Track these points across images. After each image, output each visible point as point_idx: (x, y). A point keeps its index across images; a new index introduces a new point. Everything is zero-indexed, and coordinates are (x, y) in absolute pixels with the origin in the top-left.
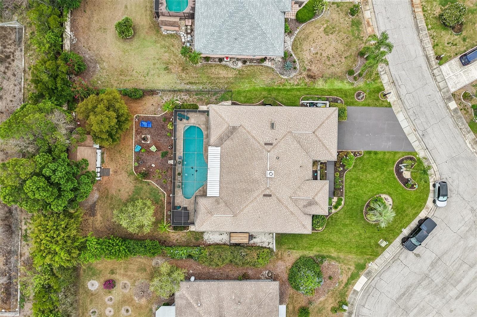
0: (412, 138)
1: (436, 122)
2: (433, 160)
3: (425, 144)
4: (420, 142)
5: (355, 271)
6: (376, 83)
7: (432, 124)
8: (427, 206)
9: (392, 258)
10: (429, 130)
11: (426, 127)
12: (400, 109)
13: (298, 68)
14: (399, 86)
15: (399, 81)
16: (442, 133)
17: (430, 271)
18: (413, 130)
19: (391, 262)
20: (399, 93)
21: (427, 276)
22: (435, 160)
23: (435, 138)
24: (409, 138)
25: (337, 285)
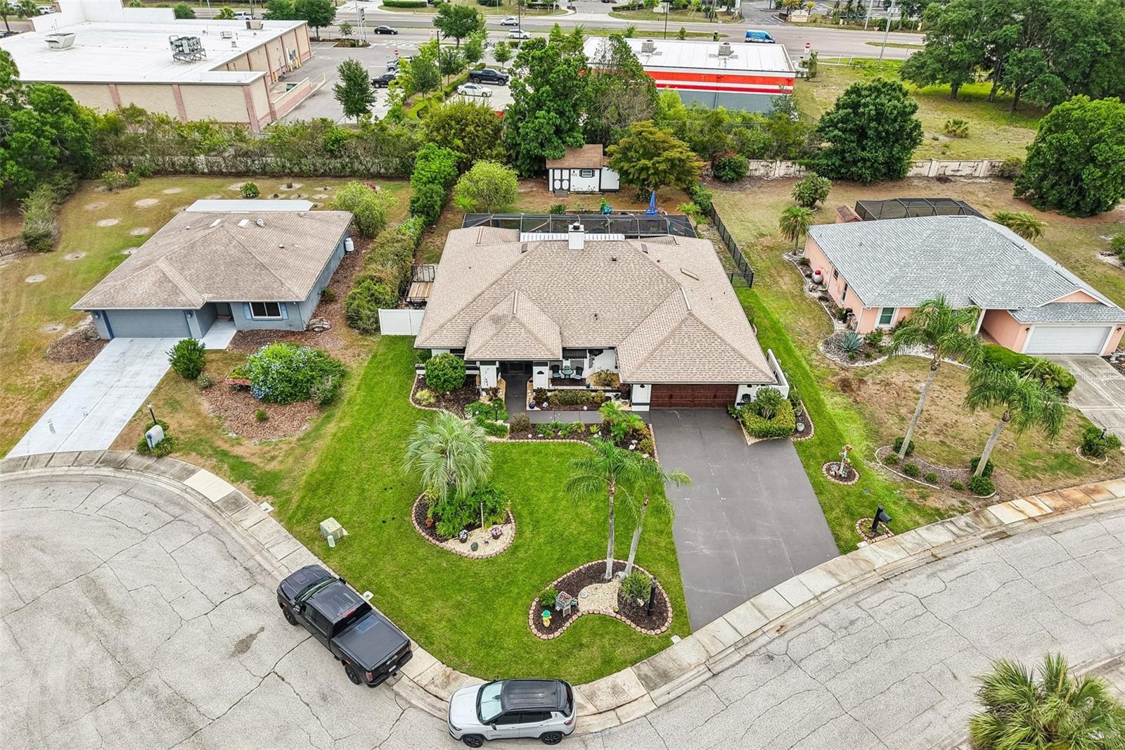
0: (743, 618)
1: (847, 706)
2: (666, 698)
3: (733, 666)
4: (737, 647)
5: (258, 471)
6: (905, 511)
7: (830, 685)
8: (456, 679)
9: (267, 566)
10: (797, 679)
11: (810, 665)
12: (845, 578)
13: (857, 364)
14: (933, 574)
15: (952, 574)
16: (804, 733)
17: (152, 693)
18: (779, 622)
19: (250, 564)
20: (908, 574)
21: (132, 678)
22: (672, 706)
23: (773, 701)
24: (742, 610)
25: (230, 435)
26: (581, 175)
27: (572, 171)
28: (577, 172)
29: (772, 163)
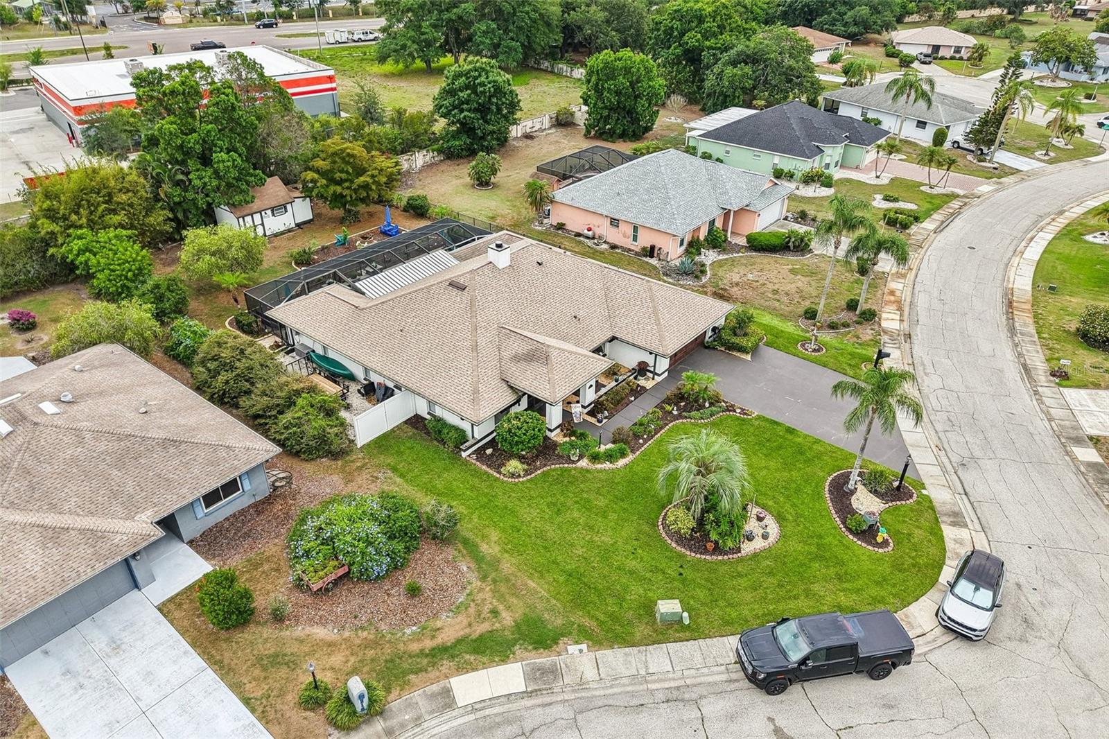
1: (1018, 460)
5: (507, 633)
9: (673, 684)
13: (703, 281)
15: (929, 367)
16: (1032, 485)
18: (933, 445)
19: (660, 696)
20: (920, 381)
23: (1003, 484)
25: (408, 631)
26: (273, 215)
27: (263, 213)
28: (269, 212)
29: (411, 155)
